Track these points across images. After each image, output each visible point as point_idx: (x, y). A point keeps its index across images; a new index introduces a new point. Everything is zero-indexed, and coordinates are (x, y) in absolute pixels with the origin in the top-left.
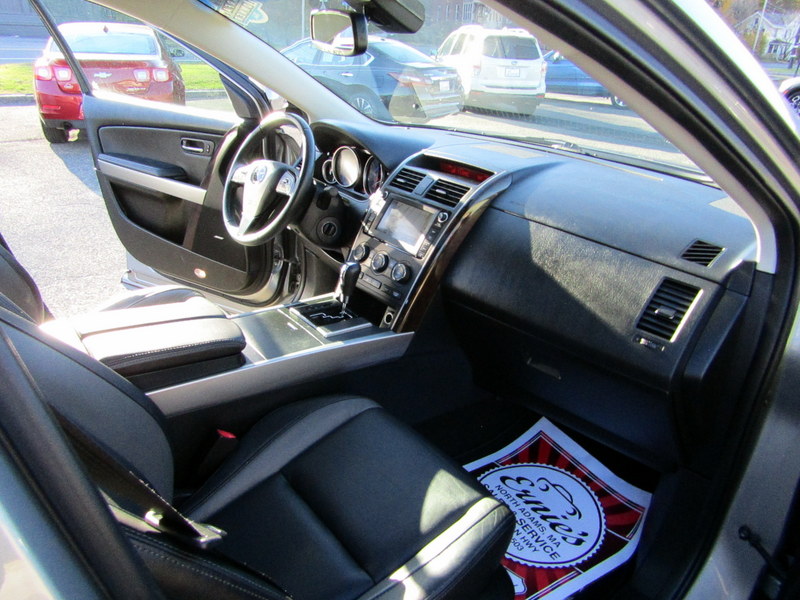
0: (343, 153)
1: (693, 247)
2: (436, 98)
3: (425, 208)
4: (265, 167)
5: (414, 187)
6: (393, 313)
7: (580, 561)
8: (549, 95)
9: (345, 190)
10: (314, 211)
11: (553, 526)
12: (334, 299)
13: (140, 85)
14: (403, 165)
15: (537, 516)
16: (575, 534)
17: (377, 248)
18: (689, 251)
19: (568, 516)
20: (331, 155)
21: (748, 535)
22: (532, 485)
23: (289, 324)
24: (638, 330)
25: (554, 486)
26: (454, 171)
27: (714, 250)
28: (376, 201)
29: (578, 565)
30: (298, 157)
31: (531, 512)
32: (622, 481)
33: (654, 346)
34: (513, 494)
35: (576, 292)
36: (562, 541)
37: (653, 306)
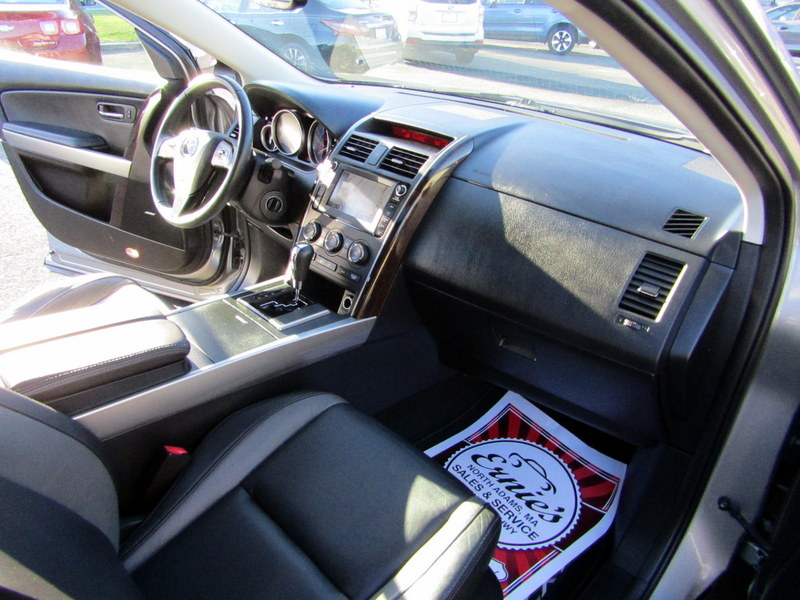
0: (283, 117)
1: (674, 217)
2: (373, 47)
3: (380, 179)
4: (196, 137)
5: (367, 156)
6: (352, 297)
7: (558, 539)
8: (487, 42)
9: (288, 159)
10: (255, 185)
11: (529, 504)
12: (286, 285)
13: (48, 38)
14: (352, 131)
15: (511, 495)
16: (552, 511)
17: (329, 226)
18: (670, 222)
19: (543, 492)
20: (270, 120)
21: (728, 505)
22: (505, 461)
23: (237, 317)
24: (621, 310)
25: (526, 461)
26: (408, 136)
27: (696, 220)
28: (325, 172)
29: (557, 544)
30: (232, 121)
31: (506, 491)
32: (594, 451)
33: (638, 327)
34: (486, 473)
35: (553, 271)
36: (539, 519)
37: (635, 283)
